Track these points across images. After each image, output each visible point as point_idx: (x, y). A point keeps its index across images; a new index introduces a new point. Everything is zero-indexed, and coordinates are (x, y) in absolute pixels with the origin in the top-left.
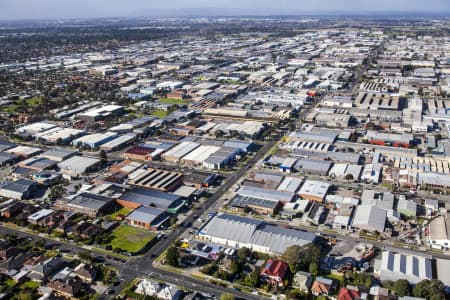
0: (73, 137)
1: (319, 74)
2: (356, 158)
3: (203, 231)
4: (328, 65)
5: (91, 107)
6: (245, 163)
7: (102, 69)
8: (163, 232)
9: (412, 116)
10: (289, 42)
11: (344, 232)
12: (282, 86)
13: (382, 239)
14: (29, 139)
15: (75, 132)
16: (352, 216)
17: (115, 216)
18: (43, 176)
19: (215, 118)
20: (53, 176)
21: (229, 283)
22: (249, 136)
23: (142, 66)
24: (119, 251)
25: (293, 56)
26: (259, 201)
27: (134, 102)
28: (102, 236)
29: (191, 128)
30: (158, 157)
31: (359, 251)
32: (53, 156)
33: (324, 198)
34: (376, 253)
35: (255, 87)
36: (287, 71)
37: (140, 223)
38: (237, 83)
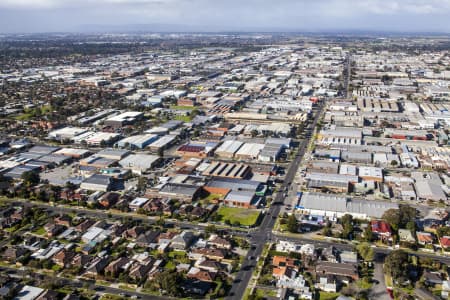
1: (310, 83)
2: (389, 149)
4: (313, 76)
6: (294, 156)
7: (94, 80)
8: (263, 210)
9: (415, 117)
10: (259, 56)
11: (414, 202)
12: (281, 93)
13: (448, 205)
15: (114, 135)
16: (415, 190)
17: (210, 199)
18: (113, 172)
19: (240, 121)
20: (123, 172)
21: (347, 241)
22: (283, 135)
23: (131, 77)
24: (239, 225)
25: (273, 69)
27: (149, 109)
30: (212, 153)
33: (384, 179)
35: (258, 95)
36: (278, 81)
37: (239, 204)
38: (237, 91)
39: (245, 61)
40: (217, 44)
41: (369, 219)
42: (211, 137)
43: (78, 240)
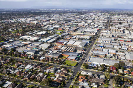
1: (97, 24)
2: (119, 44)
3: (90, 61)
4: (98, 22)
6: (90, 46)
7: (35, 22)
8: (79, 62)
9: (128, 35)
11: (125, 61)
12: (88, 27)
15: (38, 38)
16: (125, 57)
18: (37, 49)
20: (39, 49)
21: (102, 72)
22: (87, 39)
23: (46, 21)
25: (87, 20)
26: (100, 54)
27: (49, 31)
29: (70, 37)
33: (116, 54)
35: (81, 27)
36: (88, 23)
37: (71, 59)
38: (75, 26)
39: (79, 17)
40: (72, 12)
41: (110, 65)
42: (66, 39)
43: (24, 68)
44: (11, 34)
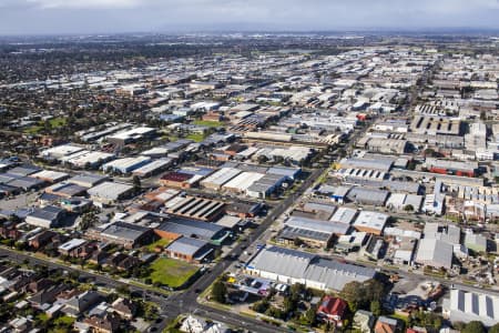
0: (102, 162)
1: (369, 95)
2: (415, 188)
3: (251, 265)
4: (379, 86)
5: (120, 129)
6: (292, 192)
7: (130, 88)
8: (206, 266)
9: (475, 143)
10: (333, 60)
12: (328, 108)
13: (449, 276)
14: (54, 163)
16: (414, 251)
17: (153, 247)
18: (72, 203)
19: (256, 142)
20: (83, 203)
21: (282, 321)
22: (295, 162)
23: (173, 85)
24: (160, 285)
25: (339, 76)
26: (311, 233)
27: (167, 124)
28: (140, 269)
29: (230, 153)
30: (196, 184)
31: (424, 288)
32: (82, 182)
33: (383, 231)
34: (444, 291)
35: (300, 110)
36: (333, 92)
37: (180, 256)
38: (279, 104)
39: (316, 65)
40: (295, 46)
41: (327, 290)
44: (16, 137)
